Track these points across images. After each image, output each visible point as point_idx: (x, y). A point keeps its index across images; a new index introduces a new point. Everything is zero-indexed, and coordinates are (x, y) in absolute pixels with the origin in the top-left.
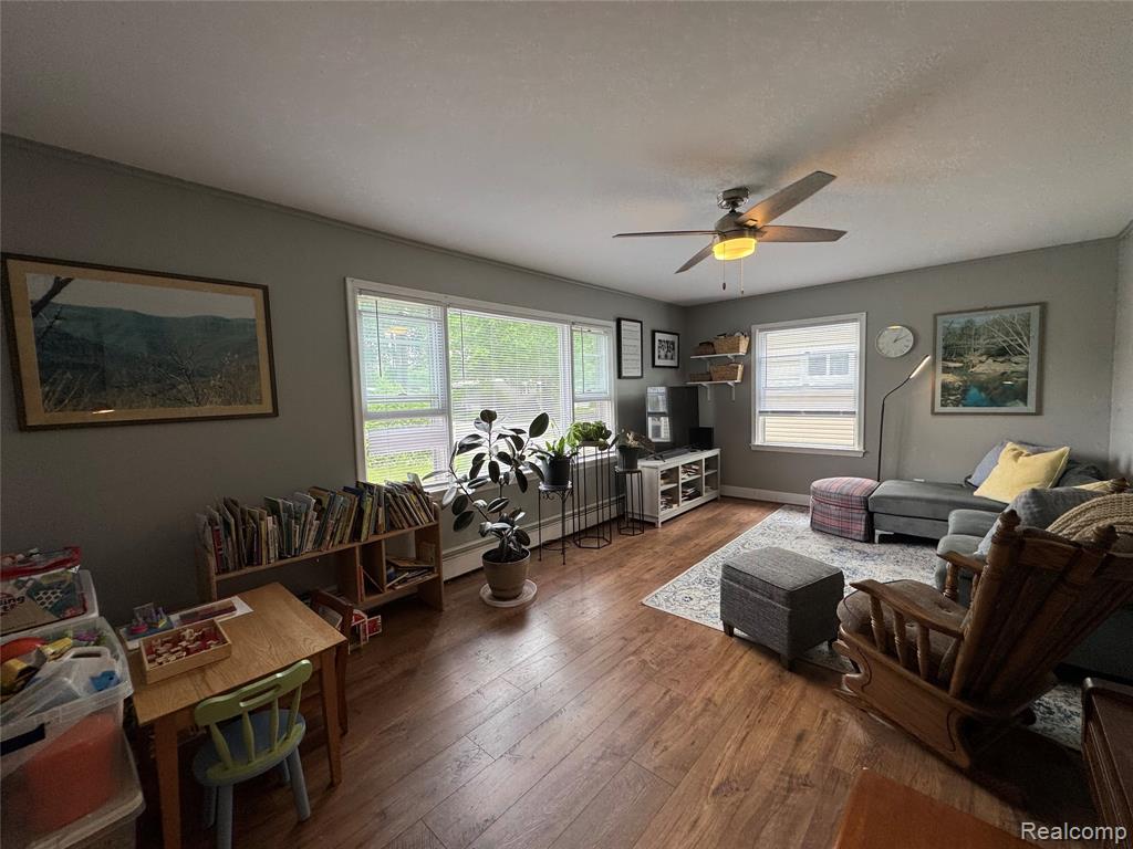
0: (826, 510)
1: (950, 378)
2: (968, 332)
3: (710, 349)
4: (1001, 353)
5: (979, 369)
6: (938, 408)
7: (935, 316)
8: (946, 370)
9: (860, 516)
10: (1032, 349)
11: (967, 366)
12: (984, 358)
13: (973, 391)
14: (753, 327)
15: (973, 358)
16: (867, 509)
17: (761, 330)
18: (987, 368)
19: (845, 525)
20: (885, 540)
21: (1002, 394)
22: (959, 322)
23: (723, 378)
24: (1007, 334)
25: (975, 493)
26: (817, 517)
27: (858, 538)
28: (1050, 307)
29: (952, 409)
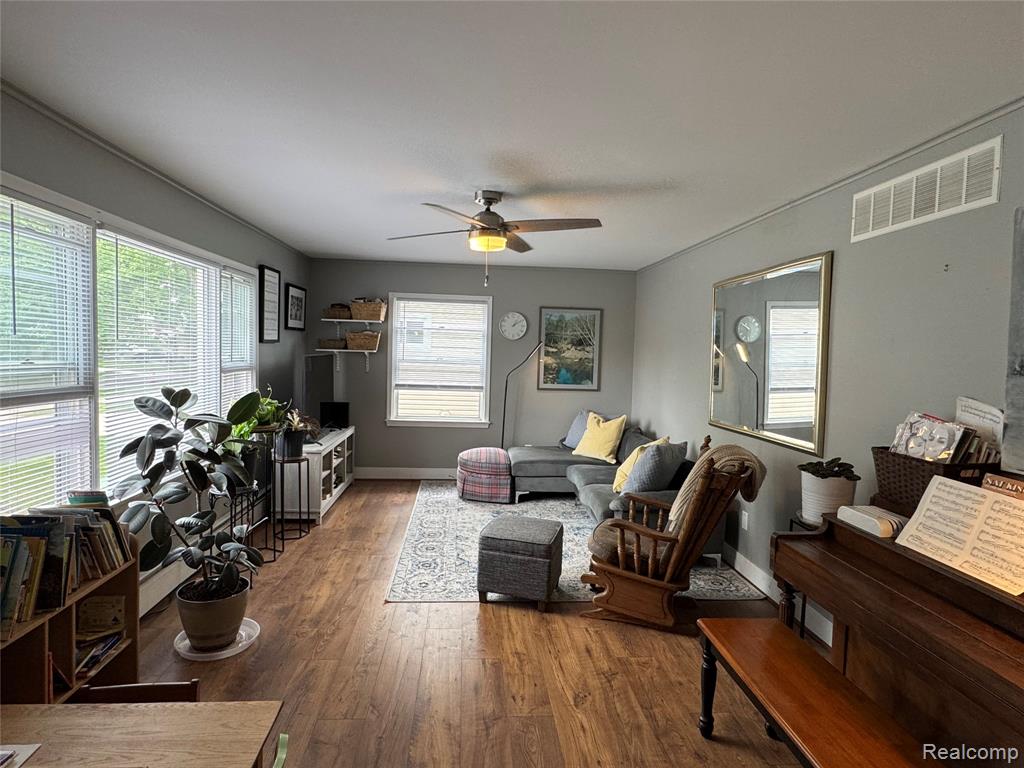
0: (477, 480)
1: (550, 360)
2: (560, 324)
3: (347, 314)
4: (580, 343)
5: (567, 354)
6: (542, 386)
7: (541, 308)
8: (547, 354)
9: (505, 482)
10: (596, 342)
11: (560, 351)
12: (569, 346)
13: (563, 371)
14: (390, 294)
15: (564, 345)
16: (510, 474)
17: (399, 299)
18: (572, 354)
19: (494, 491)
20: (523, 499)
21: (580, 375)
22: (555, 316)
23: (362, 347)
24: (583, 329)
25: (574, 453)
26: (468, 488)
27: (505, 501)
28: (605, 313)
29: (549, 386)
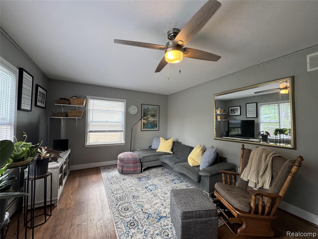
0: (128, 166)
1: (145, 121)
2: (148, 110)
3: (68, 102)
4: (153, 116)
5: (150, 119)
6: (142, 129)
7: (142, 104)
8: (144, 119)
10: (158, 115)
11: (148, 118)
12: (150, 117)
13: (149, 125)
14: (87, 96)
15: (149, 116)
16: (141, 162)
18: (151, 119)
21: (154, 125)
22: (146, 107)
24: (154, 111)
25: (157, 151)
27: (139, 172)
28: (160, 107)
29: (145, 129)
